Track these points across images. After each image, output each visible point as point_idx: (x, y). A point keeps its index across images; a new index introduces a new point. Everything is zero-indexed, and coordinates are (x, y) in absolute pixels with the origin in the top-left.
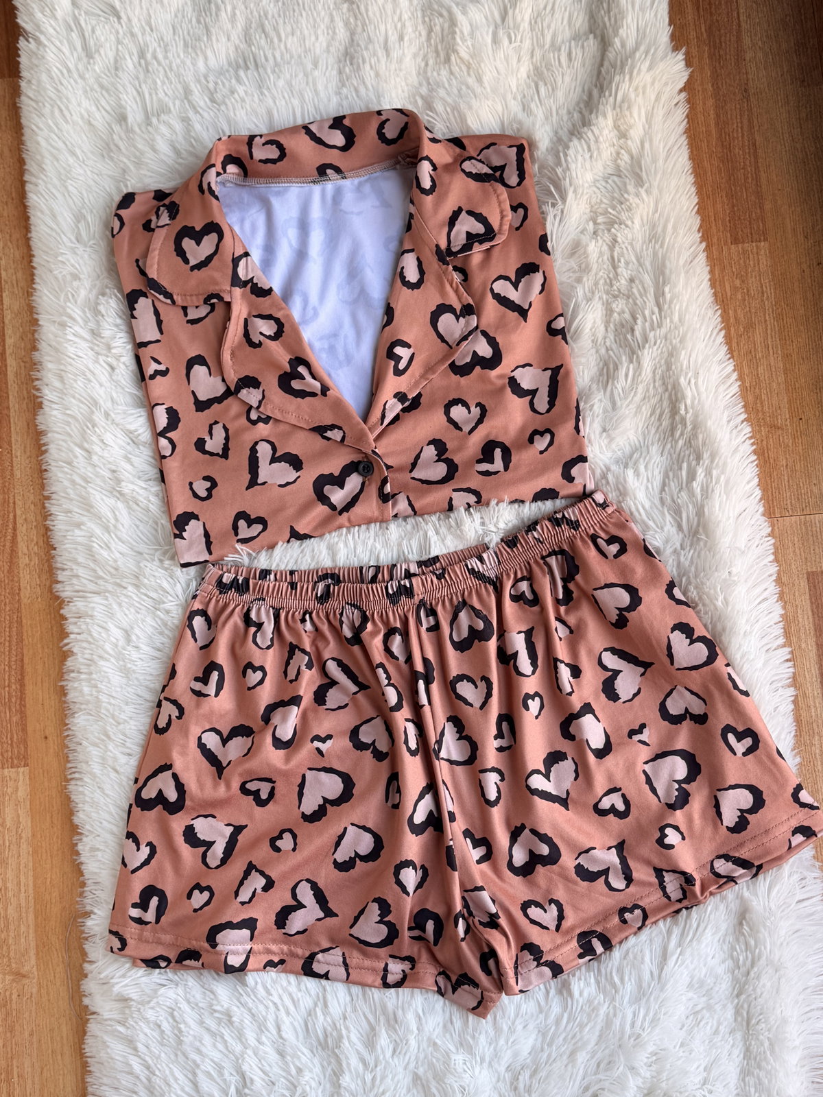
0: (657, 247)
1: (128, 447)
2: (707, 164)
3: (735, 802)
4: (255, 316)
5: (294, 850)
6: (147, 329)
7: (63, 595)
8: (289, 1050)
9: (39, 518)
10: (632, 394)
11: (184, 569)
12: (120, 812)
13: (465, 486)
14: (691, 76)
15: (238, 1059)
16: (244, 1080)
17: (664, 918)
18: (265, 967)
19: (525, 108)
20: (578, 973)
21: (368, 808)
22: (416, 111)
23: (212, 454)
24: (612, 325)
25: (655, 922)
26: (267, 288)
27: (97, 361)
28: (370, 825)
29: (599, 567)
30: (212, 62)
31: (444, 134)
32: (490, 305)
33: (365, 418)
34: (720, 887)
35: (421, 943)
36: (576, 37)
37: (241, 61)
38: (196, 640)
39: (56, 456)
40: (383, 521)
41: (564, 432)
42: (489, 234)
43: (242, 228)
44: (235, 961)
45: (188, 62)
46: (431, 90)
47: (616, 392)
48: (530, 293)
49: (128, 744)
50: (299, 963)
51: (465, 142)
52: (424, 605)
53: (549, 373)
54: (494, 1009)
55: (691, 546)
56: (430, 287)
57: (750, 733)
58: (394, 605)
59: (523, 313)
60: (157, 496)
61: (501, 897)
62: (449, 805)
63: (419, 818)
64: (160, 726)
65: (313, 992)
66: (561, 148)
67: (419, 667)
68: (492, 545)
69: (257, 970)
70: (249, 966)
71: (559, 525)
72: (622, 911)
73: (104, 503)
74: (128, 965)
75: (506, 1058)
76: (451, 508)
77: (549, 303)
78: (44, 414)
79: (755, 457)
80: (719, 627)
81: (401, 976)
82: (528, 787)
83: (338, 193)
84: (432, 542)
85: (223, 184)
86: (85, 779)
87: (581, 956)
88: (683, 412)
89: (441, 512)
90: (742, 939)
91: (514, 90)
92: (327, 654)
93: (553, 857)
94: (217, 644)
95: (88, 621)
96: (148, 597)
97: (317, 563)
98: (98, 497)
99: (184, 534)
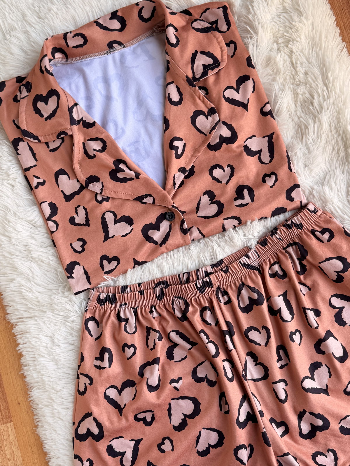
0: (318, 50)
1: (31, 230)
4: (88, 140)
5: (173, 450)
6: (28, 160)
7: (12, 321)
10: (319, 141)
11: (77, 295)
12: (68, 442)
13: (230, 216)
21: (211, 417)
23: (80, 225)
24: (299, 103)
26: (92, 122)
28: (214, 427)
29: (320, 249)
31: (177, 9)
32: (225, 105)
33: (164, 188)
38: (92, 336)
40: (185, 244)
41: (283, 172)
42: (216, 63)
43: (70, 89)
47: (308, 142)
48: (247, 93)
49: (65, 403)
51: (191, 11)
52: (220, 290)
53: (267, 138)
56: (187, 101)
58: (202, 293)
59: (245, 106)
60: (53, 255)
61: (298, 454)
62: (258, 407)
63: (242, 419)
64: (81, 391)
66: (248, 3)
67: (224, 328)
68: (253, 247)
71: (290, 228)
73: (23, 265)
76: (224, 229)
77: (259, 97)
82: (303, 388)
83: (122, 58)
84: (217, 252)
85: (55, 65)
89: (219, 233)
92: (169, 330)
93: (326, 426)
94: (104, 335)
95: (28, 335)
96: (60, 315)
97: (153, 276)
98: (19, 263)
99: (73, 275)
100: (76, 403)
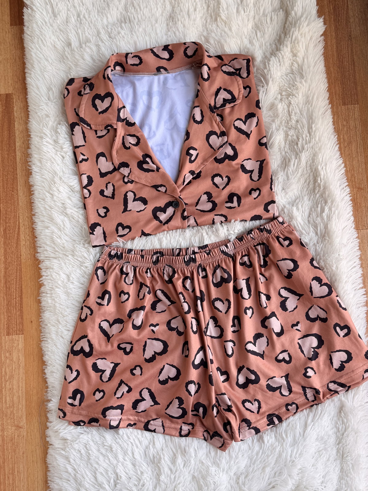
0: (309, 106)
1: (70, 193)
2: (332, 69)
3: (339, 358)
4: (127, 135)
5: (141, 375)
6: (79, 141)
7: (40, 258)
8: (137, 463)
9: (30, 224)
10: (296, 173)
11: (94, 248)
12: (64, 356)
13: (220, 213)
14: (326, 29)
15: (115, 467)
16: (117, 477)
17: (306, 409)
18: (127, 426)
19: (251, 42)
20: (267, 432)
21: (174, 357)
22: (201, 43)
23: (107, 197)
24: (288, 142)
25: (302, 410)
26: (133, 122)
27: (56, 154)
28: (175, 364)
29: (280, 251)
30: (110, 19)
31: (214, 54)
32: (233, 132)
33: (176, 183)
34: (331, 395)
35: (197, 417)
36: (274, 10)
37: (123, 19)
38: (99, 280)
39: (38, 196)
40: (183, 228)
41: (265, 190)
42: (233, 99)
43: (122, 95)
44: (114, 424)
45: (99, 19)
46: (208, 34)
47: (289, 172)
48: (251, 126)
49: (68, 326)
50: (142, 425)
51: (223, 57)
52: (201, 266)
53: (259, 163)
54: (229, 448)
55: (322, 242)
56: (206, 123)
57: (347, 327)
58: (187, 266)
59: (248, 135)
60: (82, 215)
61: (233, 397)
62: (210, 356)
63: (197, 362)
64: (82, 318)
65: (148, 438)
66: (266, 61)
67: (198, 294)
68: (232, 240)
69: (124, 428)
70: (120, 426)
71: (262, 232)
72: (287, 405)
73: (59, 218)
74: (66, 424)
75: (234, 469)
76: (213, 223)
77: (260, 131)
78: (32, 177)
79: (351, 202)
80: (334, 279)
81: (188, 432)
82: (246, 349)
83: (166, 79)
84: (205, 238)
85: (114, 75)
86: (49, 341)
87: (268, 425)
88: (319, 181)
89: (209, 225)
90: (341, 419)
91: (246, 34)
92: (157, 288)
93: (257, 381)
94: (108, 282)
95: (51, 270)
96: (78, 260)
97: (153, 246)
98: (56, 215)
99: (94, 233)
100: (76, 328)
